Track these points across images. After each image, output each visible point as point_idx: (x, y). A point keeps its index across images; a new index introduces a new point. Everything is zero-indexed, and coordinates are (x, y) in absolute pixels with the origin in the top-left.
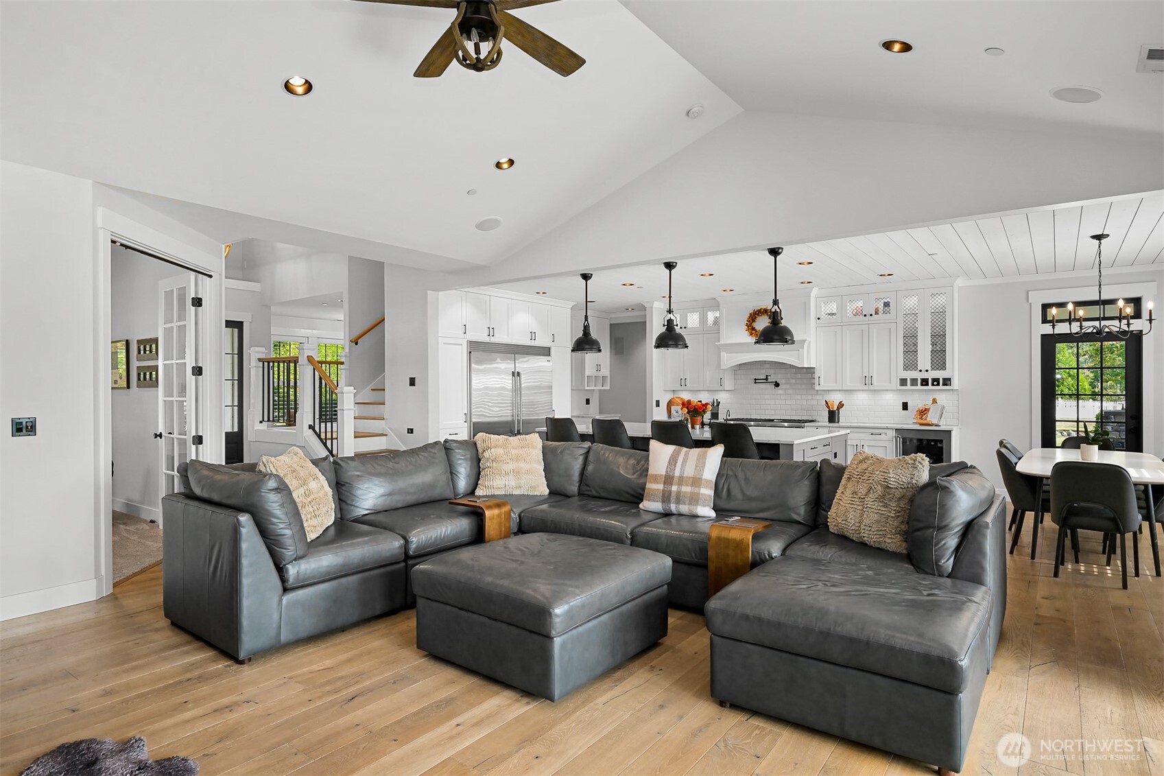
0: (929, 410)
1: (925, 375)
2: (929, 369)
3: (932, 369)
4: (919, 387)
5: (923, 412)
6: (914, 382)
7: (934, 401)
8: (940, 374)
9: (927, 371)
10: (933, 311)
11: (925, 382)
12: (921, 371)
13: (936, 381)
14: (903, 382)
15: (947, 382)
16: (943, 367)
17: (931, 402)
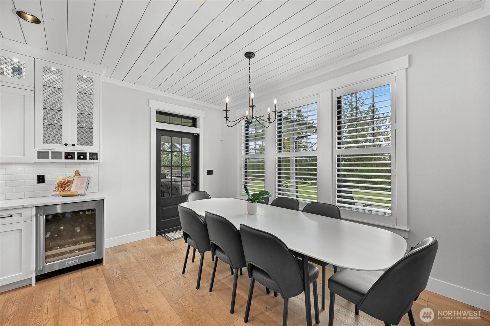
0: (72, 182)
1: (70, 149)
2: (76, 143)
3: (79, 144)
4: (64, 160)
5: (64, 185)
6: (56, 155)
7: (77, 173)
8: (87, 149)
9: (73, 145)
10: (79, 91)
11: (69, 156)
12: (66, 145)
13: (82, 156)
14: (43, 155)
15: (94, 156)
16: (90, 143)
17: (74, 174)
